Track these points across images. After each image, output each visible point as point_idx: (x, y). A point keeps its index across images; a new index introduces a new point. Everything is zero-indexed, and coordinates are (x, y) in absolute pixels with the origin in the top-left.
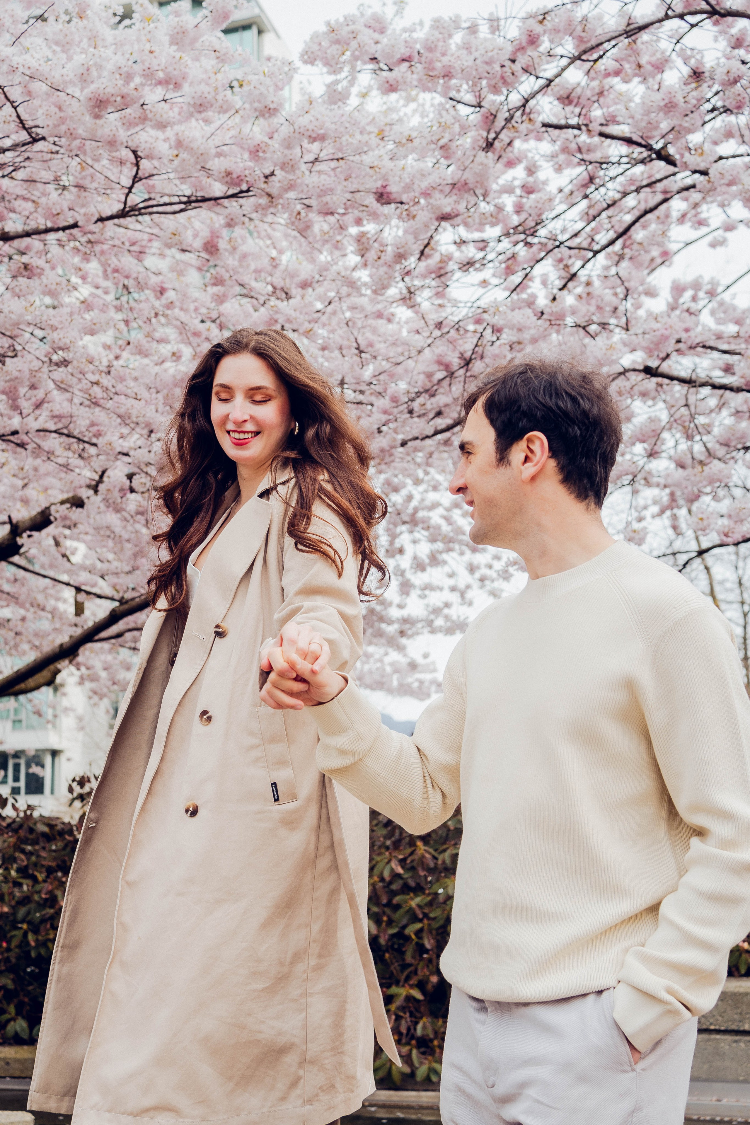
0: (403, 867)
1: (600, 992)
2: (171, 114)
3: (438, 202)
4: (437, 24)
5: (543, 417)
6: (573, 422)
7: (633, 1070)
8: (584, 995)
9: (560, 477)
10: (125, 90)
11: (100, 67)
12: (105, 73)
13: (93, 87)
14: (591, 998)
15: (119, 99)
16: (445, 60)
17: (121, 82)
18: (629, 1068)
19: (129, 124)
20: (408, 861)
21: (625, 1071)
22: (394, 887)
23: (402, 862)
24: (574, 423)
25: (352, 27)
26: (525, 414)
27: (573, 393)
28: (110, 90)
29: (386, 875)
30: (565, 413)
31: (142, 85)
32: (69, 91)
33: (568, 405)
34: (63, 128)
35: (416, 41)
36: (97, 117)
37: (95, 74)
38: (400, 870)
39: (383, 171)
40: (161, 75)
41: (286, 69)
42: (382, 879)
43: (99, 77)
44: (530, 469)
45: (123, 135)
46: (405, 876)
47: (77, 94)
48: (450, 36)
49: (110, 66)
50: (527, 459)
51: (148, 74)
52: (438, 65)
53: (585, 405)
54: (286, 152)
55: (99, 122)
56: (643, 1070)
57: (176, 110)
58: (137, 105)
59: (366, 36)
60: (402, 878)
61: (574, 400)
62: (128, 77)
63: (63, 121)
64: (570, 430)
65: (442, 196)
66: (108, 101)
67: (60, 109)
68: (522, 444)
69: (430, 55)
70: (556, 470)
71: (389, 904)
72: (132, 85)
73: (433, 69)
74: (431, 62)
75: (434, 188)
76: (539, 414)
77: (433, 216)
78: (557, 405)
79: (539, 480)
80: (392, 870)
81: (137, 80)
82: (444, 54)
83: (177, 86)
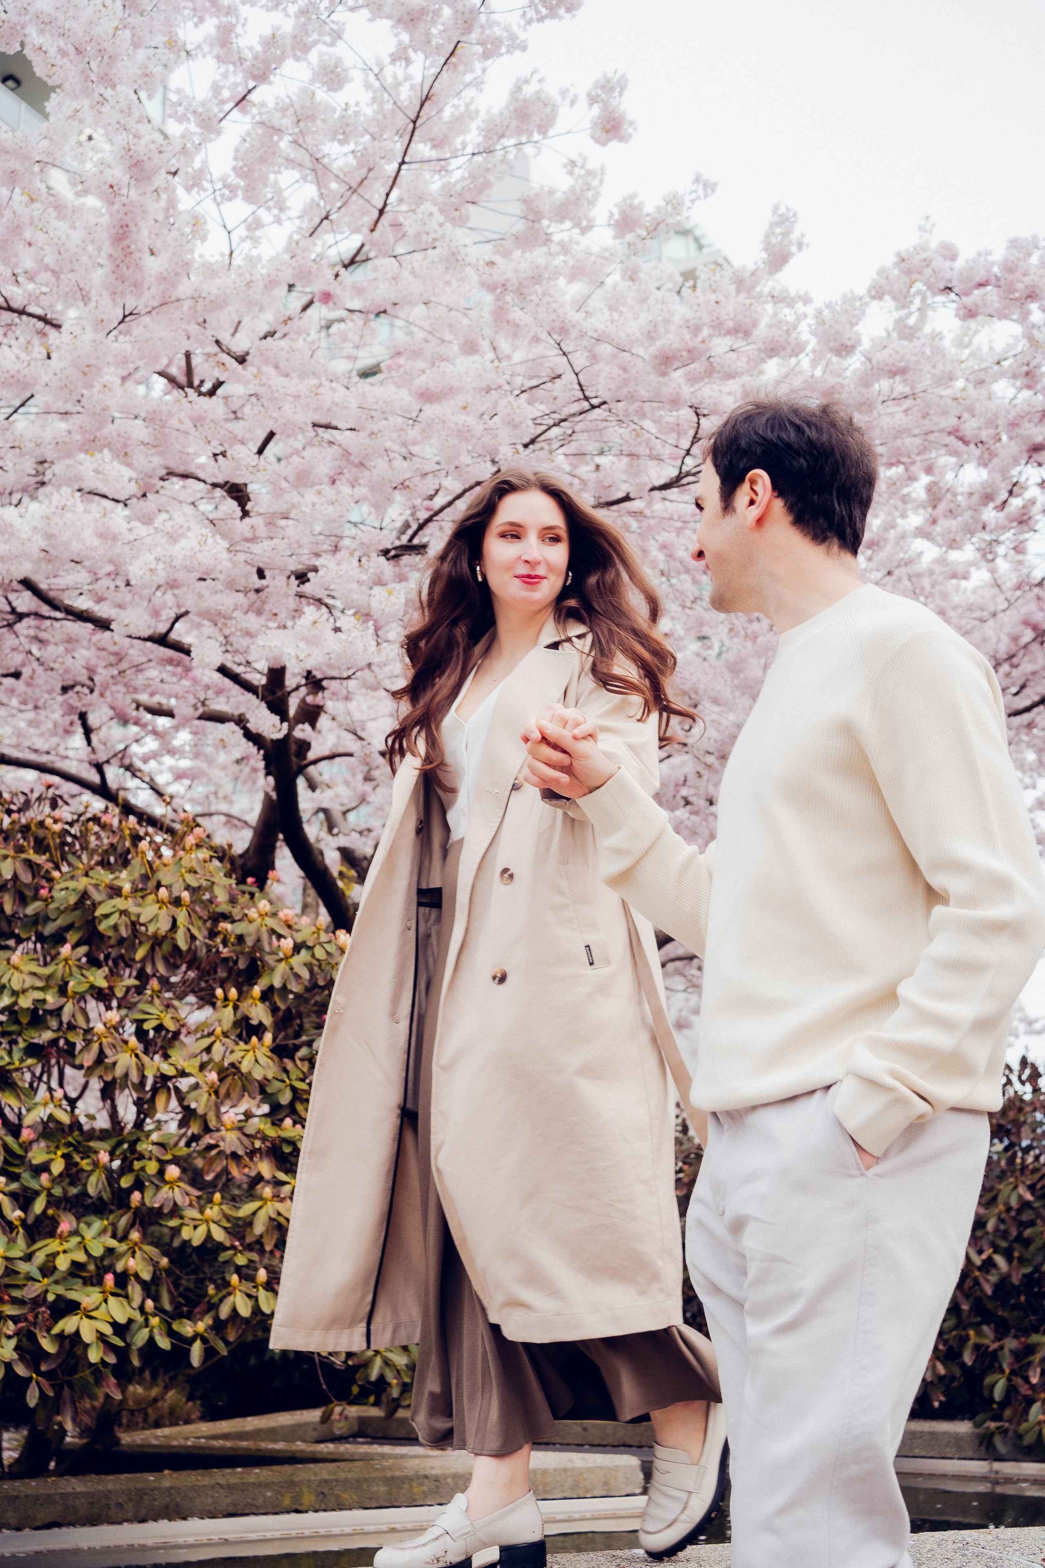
0: (1033, 1194)
1: (828, 1087)
2: (740, 364)
3: (1029, 432)
4: (1014, 244)
5: (763, 452)
6: (797, 453)
7: (863, 1175)
8: (812, 1092)
9: (790, 518)
10: (692, 345)
11: (667, 322)
12: (673, 328)
13: (658, 344)
14: (818, 1095)
15: (685, 354)
16: (1028, 280)
17: (688, 337)
18: (857, 1173)
19: (693, 379)
20: (1039, 1186)
21: (852, 1176)
22: (1024, 1217)
23: (1031, 1188)
24: (799, 455)
25: (923, 255)
26: (745, 452)
27: (798, 422)
28: (676, 345)
29: (1014, 1202)
30: (788, 445)
31: (711, 336)
32: (634, 351)
33: (791, 436)
34: (625, 390)
35: (992, 264)
36: (663, 374)
37: (662, 330)
38: (1029, 1197)
39: (968, 402)
40: (730, 324)
41: (858, 304)
42: (1009, 1209)
43: (667, 332)
44: (754, 512)
45: (686, 390)
46: (1036, 1205)
47: (642, 353)
48: (1029, 255)
49: (677, 319)
50: (752, 502)
51: (718, 326)
52: (1020, 286)
53: (813, 434)
54: (864, 391)
55: (666, 379)
56: (879, 1176)
57: (744, 359)
58: (704, 358)
59: (939, 263)
60: (1032, 1208)
61: (799, 429)
62: (696, 330)
63: (626, 382)
64: (795, 463)
65: (1032, 425)
66: (674, 357)
67: (625, 370)
68: (746, 486)
69: (1010, 277)
70: (784, 510)
71: (1019, 1239)
72: (699, 339)
73: (1015, 290)
74: (1012, 283)
75: (1022, 417)
76: (759, 450)
77: (1024, 447)
78: (779, 438)
79: (767, 524)
80: (1020, 1197)
81: (706, 332)
82: (1025, 274)
83: (747, 334)
